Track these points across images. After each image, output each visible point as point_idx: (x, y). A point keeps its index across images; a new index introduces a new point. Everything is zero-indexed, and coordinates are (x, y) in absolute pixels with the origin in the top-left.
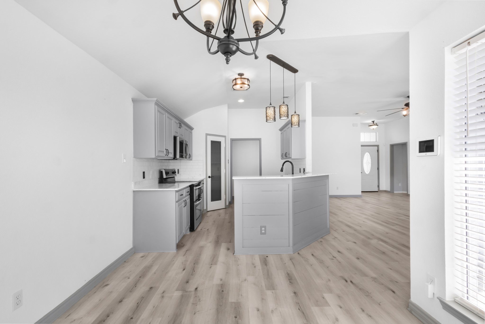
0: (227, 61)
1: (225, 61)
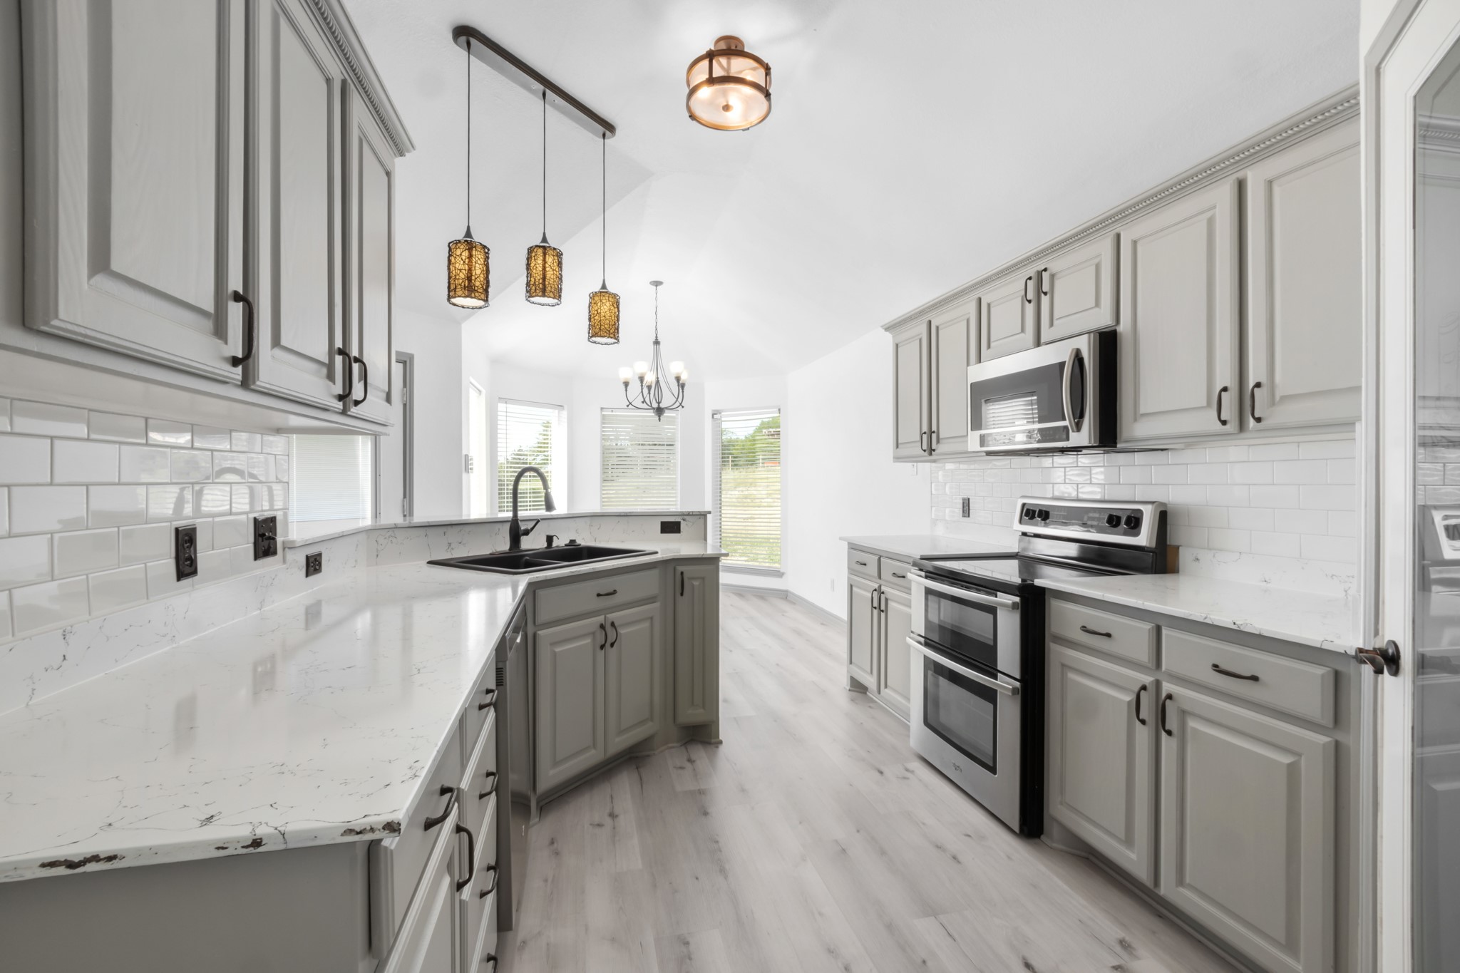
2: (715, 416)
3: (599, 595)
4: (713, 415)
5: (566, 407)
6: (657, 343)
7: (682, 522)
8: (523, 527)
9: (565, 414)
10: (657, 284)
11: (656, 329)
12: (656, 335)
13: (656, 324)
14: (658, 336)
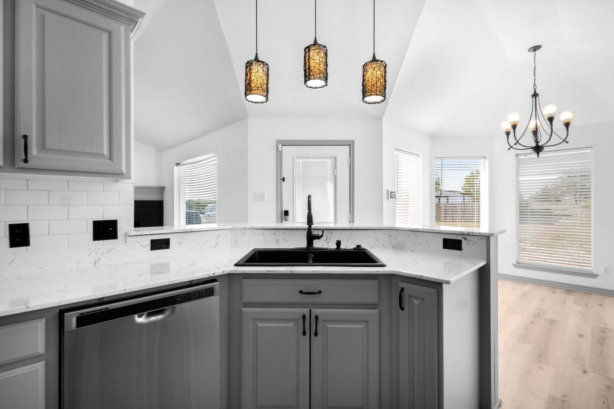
3: (301, 292)
5: (488, 157)
6: (535, 95)
7: (463, 240)
8: (315, 233)
9: (487, 162)
10: (536, 48)
11: (535, 85)
12: (535, 89)
13: (535, 81)
14: (536, 90)
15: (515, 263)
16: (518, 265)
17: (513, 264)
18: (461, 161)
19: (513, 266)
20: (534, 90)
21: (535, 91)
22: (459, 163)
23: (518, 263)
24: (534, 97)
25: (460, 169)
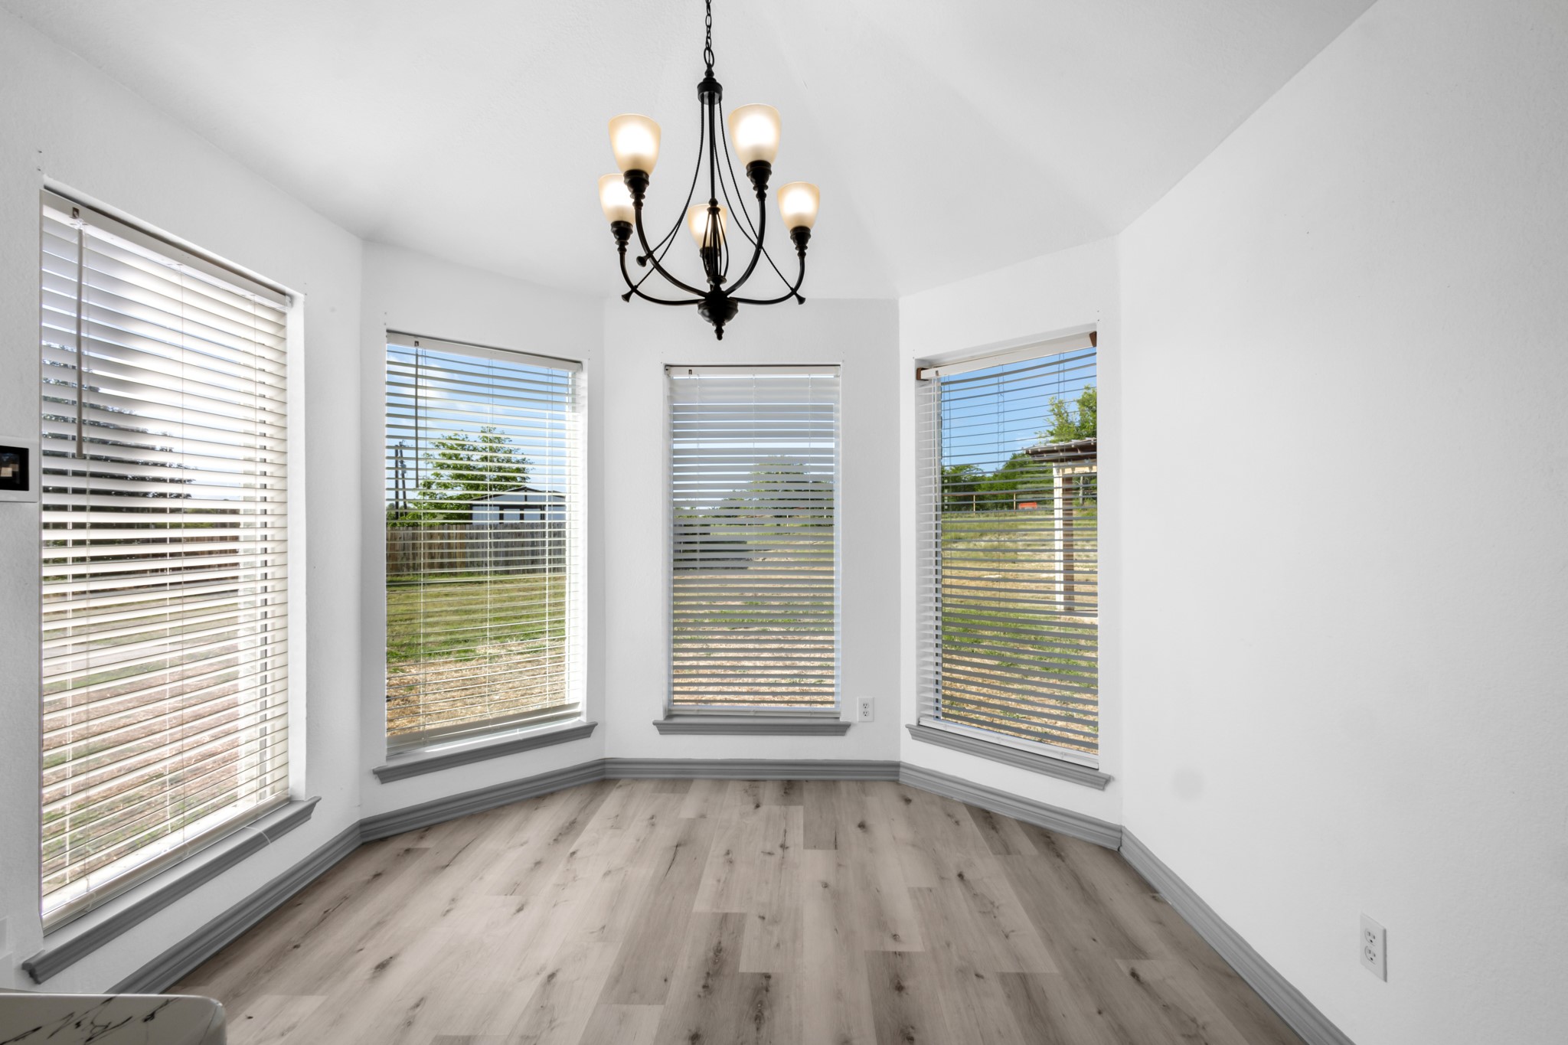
0: (719, 333)
1: (715, 335)
2: (924, 375)
4: (919, 371)
6: (710, 88)
11: (708, 48)
12: (710, 66)
13: (709, 32)
14: (713, 69)
15: (660, 717)
16: (671, 723)
17: (654, 724)
18: (496, 363)
19: (655, 727)
20: (705, 68)
21: (709, 73)
22: (490, 372)
23: (670, 715)
24: (706, 93)
25: (490, 391)
